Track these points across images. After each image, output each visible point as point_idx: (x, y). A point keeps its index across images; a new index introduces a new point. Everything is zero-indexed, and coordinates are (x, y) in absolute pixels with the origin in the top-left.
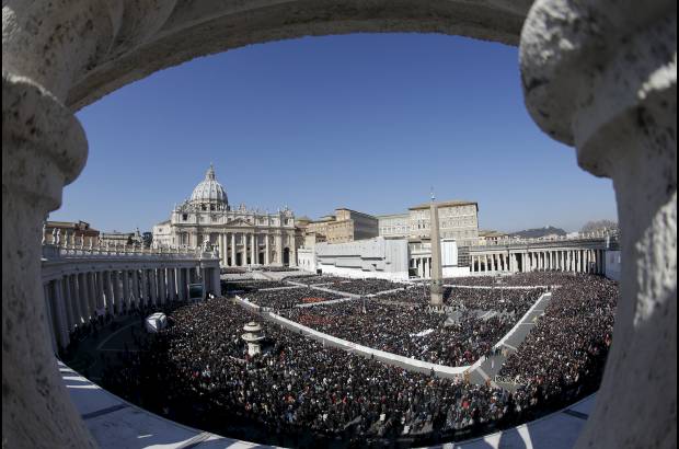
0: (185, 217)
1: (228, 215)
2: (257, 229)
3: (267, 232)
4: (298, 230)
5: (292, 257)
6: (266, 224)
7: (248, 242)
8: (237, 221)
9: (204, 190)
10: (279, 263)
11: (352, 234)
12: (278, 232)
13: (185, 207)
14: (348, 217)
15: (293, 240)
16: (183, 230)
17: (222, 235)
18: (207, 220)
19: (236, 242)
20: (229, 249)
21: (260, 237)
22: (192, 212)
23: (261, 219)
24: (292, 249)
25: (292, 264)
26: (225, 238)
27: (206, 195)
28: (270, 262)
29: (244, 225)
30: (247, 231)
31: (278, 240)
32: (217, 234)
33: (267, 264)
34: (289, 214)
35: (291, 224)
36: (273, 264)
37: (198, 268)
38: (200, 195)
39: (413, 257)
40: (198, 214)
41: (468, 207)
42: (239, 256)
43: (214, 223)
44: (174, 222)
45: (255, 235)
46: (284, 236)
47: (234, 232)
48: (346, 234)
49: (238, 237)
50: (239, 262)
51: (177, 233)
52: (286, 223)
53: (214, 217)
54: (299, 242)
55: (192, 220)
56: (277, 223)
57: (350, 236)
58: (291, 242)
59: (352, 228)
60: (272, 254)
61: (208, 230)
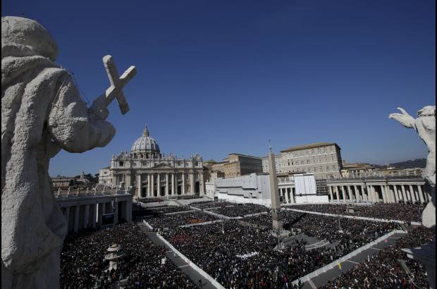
0: (121, 164)
1: (155, 161)
2: (176, 170)
3: (183, 171)
4: (205, 169)
5: (201, 188)
6: (182, 166)
7: (170, 179)
8: (161, 165)
9: (141, 144)
10: (192, 192)
11: (239, 171)
12: (191, 171)
13: (121, 156)
14: (237, 160)
15: (202, 176)
16: (119, 173)
17: (150, 175)
18: (138, 165)
19: (160, 180)
20: (155, 184)
21: (178, 175)
22: (127, 160)
23: (179, 163)
24: (202, 182)
25: (201, 193)
26: (152, 177)
27: (143, 147)
28: (186, 192)
29: (166, 167)
30: (169, 172)
31: (191, 177)
32: (147, 174)
33: (183, 193)
34: (198, 158)
35: (200, 166)
36: (188, 194)
37: (113, 202)
38: (138, 147)
39: (279, 187)
40: (132, 162)
41: (328, 148)
42: (163, 189)
43: (145, 167)
44: (112, 167)
45: (174, 174)
46: (196, 173)
47: (159, 172)
48: (235, 171)
49: (162, 176)
50: (163, 193)
51: (114, 175)
52: (197, 165)
53: (144, 163)
54: (207, 178)
55: (127, 165)
56: (190, 165)
57: (238, 173)
58: (201, 178)
59: (239, 167)
60: (187, 186)
61: (139, 172)
